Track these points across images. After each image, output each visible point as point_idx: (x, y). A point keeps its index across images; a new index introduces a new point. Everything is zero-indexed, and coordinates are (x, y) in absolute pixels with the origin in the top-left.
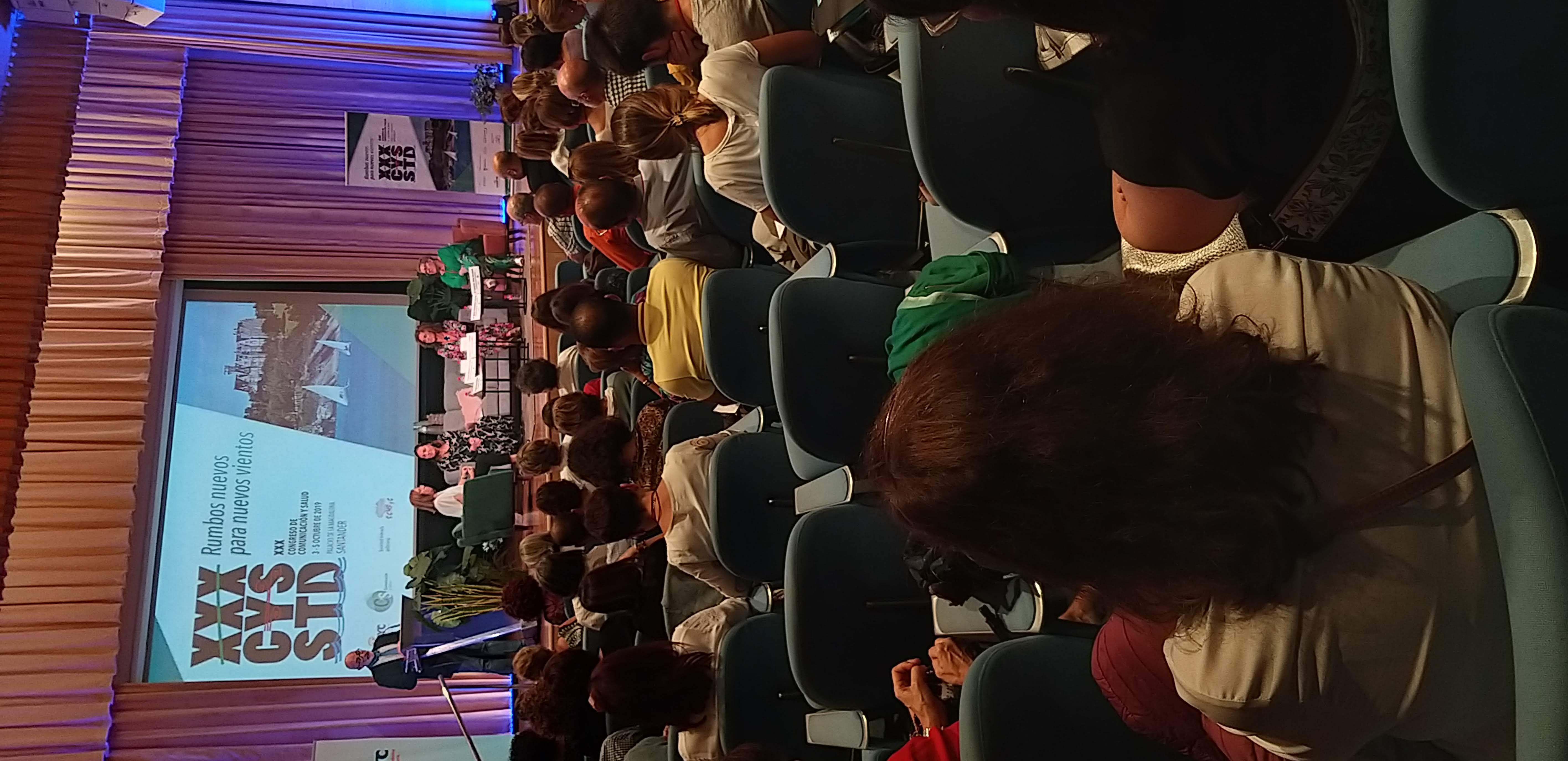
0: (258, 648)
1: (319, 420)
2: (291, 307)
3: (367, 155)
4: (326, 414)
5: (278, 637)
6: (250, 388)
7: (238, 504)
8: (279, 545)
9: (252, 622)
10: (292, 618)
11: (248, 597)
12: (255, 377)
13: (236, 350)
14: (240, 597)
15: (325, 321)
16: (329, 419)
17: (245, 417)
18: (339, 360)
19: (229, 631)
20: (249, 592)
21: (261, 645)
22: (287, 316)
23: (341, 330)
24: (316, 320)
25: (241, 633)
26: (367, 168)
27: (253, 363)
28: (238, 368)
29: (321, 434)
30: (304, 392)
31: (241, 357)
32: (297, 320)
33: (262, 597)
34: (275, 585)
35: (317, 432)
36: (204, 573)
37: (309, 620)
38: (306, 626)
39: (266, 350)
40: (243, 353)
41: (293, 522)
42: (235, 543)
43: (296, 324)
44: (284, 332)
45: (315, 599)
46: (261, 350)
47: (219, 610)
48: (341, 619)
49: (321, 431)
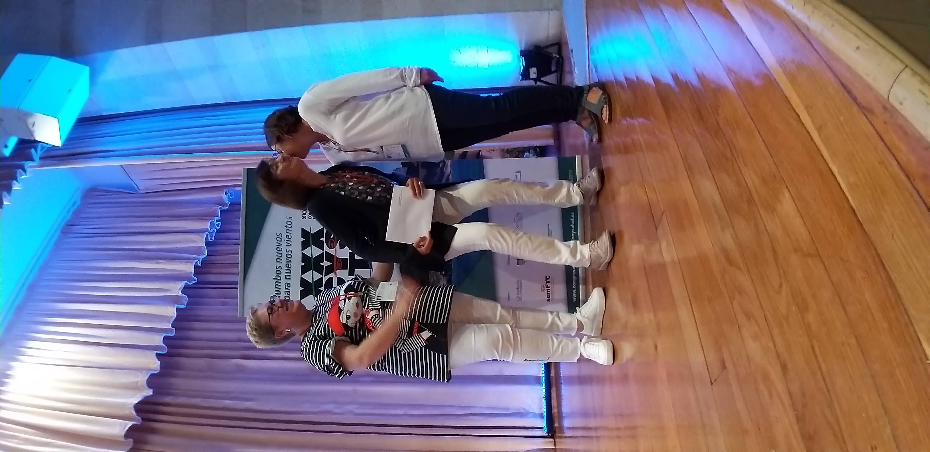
3: (279, 251)
26: (277, 279)
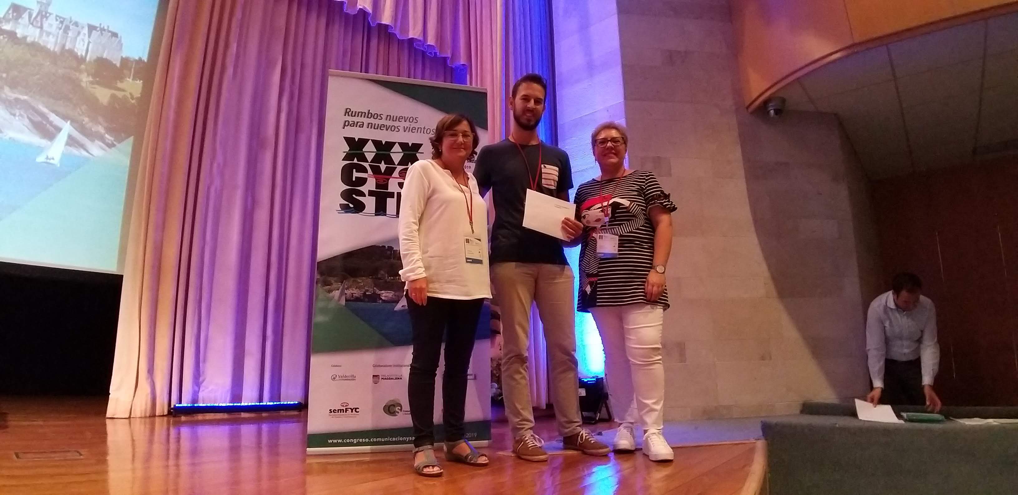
6: (8, 21)
12: (23, 31)
13: (74, 19)
15: (103, 139)
24: (105, 128)
27: (48, 34)
28: (43, 15)
31: (62, 22)
32: (109, 103)
39: (66, 54)
40: (68, 26)
43: (104, 101)
44: (92, 83)
46: (67, 48)
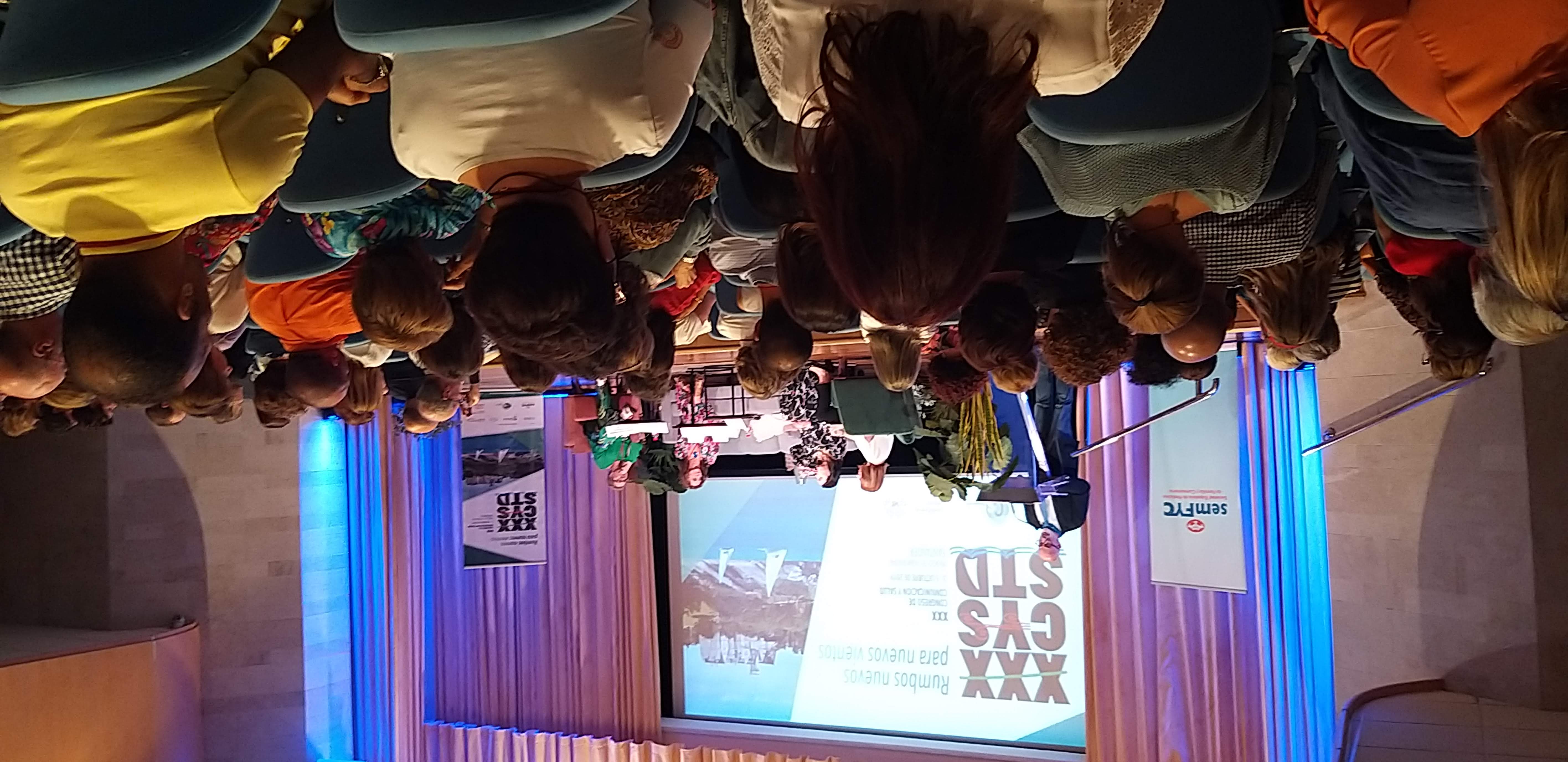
0: (1049, 636)
1: (803, 578)
2: (686, 610)
3: (512, 544)
4: (797, 572)
5: (1038, 616)
6: (772, 649)
7: (893, 659)
8: (937, 616)
9: (1022, 643)
10: (1016, 603)
11: (995, 647)
12: (760, 645)
13: (733, 664)
14: (994, 656)
15: (699, 575)
16: (801, 568)
17: (802, 653)
18: (739, 559)
19: (1031, 666)
20: (989, 646)
21: (1045, 633)
22: (696, 613)
23: (707, 558)
24: (698, 583)
25: (1034, 655)
26: (525, 543)
27: (746, 647)
28: (752, 661)
29: (817, 576)
30: (775, 595)
31: (740, 659)
32: (699, 604)
33: (993, 634)
34: (980, 619)
35: (815, 581)
36: (969, 692)
37: (1019, 583)
38: (1025, 588)
39: (731, 634)
40: (736, 657)
41: (912, 602)
42: (936, 661)
43: (703, 605)
44: (713, 616)
45: (995, 578)
46: (732, 640)
47: (1007, 677)
48: (1016, 551)
49: (814, 576)
